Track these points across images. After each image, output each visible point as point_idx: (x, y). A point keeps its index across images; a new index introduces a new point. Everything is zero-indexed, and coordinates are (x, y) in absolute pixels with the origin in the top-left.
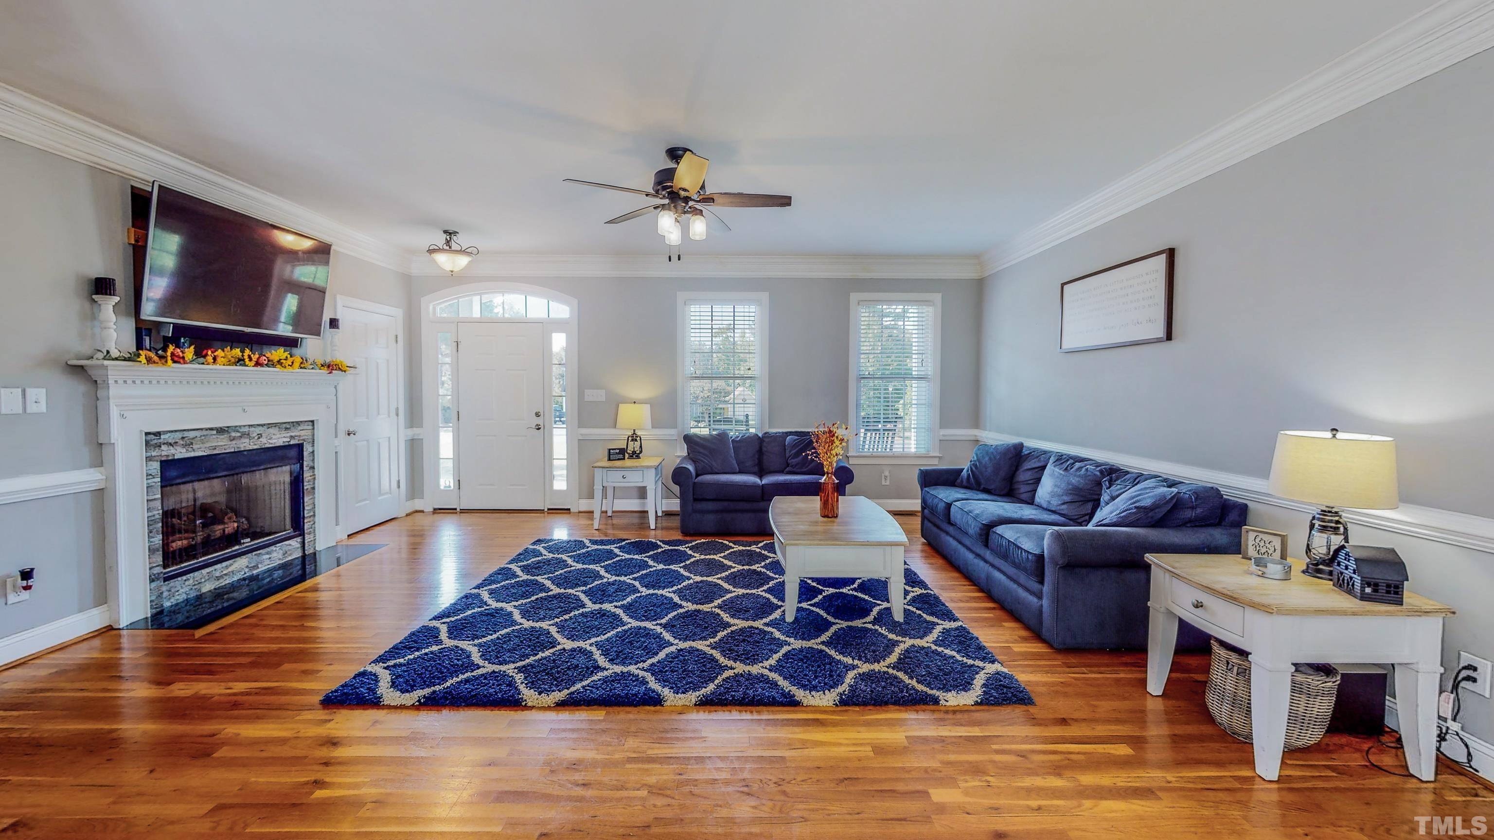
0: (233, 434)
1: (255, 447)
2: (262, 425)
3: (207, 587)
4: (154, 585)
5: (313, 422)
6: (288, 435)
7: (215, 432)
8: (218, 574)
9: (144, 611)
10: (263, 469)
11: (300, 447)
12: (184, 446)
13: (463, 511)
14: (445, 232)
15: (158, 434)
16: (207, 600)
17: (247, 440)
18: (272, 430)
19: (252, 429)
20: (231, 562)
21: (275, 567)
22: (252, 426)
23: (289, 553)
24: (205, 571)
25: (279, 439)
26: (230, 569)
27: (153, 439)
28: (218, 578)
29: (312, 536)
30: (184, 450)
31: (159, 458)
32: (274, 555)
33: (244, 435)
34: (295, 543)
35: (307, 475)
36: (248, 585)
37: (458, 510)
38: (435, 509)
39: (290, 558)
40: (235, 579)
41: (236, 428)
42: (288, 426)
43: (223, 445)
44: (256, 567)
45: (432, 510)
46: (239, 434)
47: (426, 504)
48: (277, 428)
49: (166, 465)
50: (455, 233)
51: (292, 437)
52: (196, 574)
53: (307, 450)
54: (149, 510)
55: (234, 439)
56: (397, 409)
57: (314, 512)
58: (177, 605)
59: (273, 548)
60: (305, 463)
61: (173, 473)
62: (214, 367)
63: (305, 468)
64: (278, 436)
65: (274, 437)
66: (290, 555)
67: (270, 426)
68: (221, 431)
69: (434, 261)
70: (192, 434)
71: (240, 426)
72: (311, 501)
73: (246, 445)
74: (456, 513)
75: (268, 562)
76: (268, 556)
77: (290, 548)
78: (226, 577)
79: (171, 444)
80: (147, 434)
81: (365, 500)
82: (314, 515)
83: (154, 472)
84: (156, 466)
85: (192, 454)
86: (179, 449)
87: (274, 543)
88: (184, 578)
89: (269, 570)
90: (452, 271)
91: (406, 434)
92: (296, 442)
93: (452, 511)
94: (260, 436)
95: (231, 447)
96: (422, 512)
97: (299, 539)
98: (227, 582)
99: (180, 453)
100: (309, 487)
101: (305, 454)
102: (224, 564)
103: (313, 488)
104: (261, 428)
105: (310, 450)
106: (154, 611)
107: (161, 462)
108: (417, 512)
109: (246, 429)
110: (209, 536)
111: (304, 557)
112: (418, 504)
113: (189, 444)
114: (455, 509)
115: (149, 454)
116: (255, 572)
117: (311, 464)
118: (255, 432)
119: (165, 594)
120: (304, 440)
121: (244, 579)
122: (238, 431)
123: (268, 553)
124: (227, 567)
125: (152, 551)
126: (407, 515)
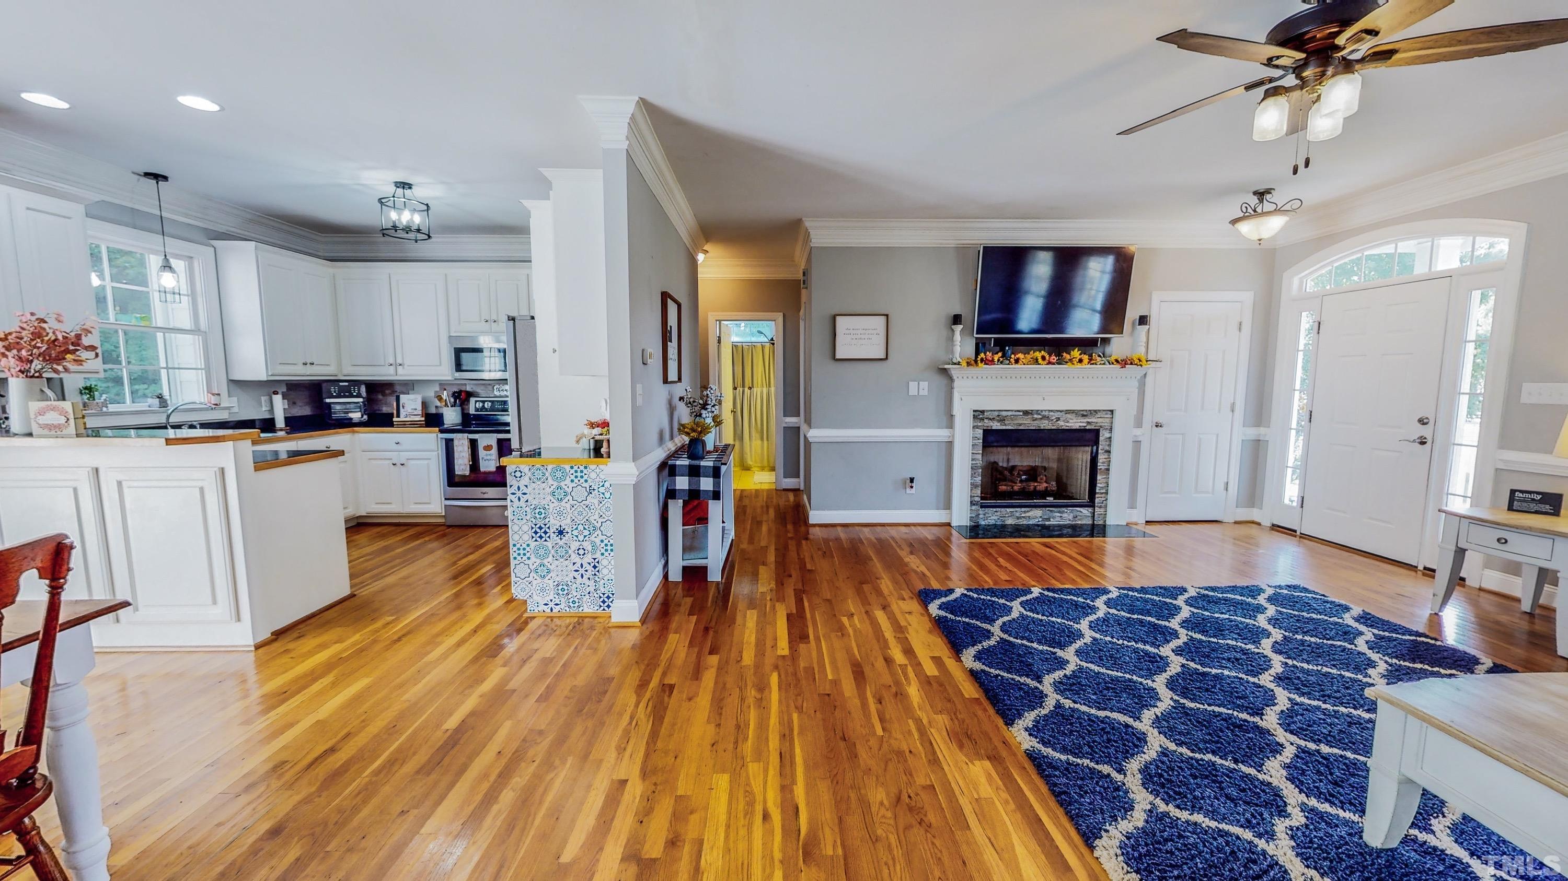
0: (1035, 416)
1: (1053, 428)
2: (1061, 411)
3: (1010, 521)
4: (974, 507)
5: (1112, 411)
6: (1085, 421)
7: (1021, 413)
8: (1018, 514)
9: (966, 522)
10: (1063, 446)
11: (1096, 432)
12: (998, 421)
13: (1304, 536)
14: (1255, 193)
15: (983, 412)
16: (1009, 530)
17: (1047, 422)
18: (1069, 416)
19: (1052, 413)
20: (1028, 509)
21: (1066, 525)
22: (1051, 411)
23: (1079, 517)
24: (1009, 510)
25: (1076, 423)
26: (1027, 514)
27: (978, 415)
28: (1018, 518)
29: (1102, 510)
30: (999, 424)
31: (982, 428)
32: (1065, 515)
33: (1044, 417)
34: (1086, 511)
35: (1101, 458)
36: (1040, 531)
37: (1298, 533)
38: (1273, 525)
39: (1079, 522)
40: (1031, 522)
41: (1037, 412)
42: (1085, 413)
43: (1028, 424)
44: (1049, 520)
45: (1269, 525)
46: (1040, 417)
47: (1265, 516)
48: (1074, 415)
49: (987, 433)
50: (1268, 191)
51: (1088, 423)
52: (1003, 509)
53: (1104, 435)
54: (973, 460)
55: (1036, 419)
56: (1233, 405)
57: (1107, 490)
58: (989, 525)
59: (1064, 509)
60: (1100, 447)
61: (991, 438)
62: (1017, 366)
63: (1100, 451)
64: (1075, 421)
65: (1071, 421)
66: (1080, 520)
67: (1068, 412)
68: (1026, 413)
69: (1239, 233)
70: (1004, 414)
71: (1042, 411)
72: (1105, 481)
73: (1045, 425)
74: (1295, 536)
75: (1059, 519)
76: (1059, 515)
77: (1080, 514)
78: (1023, 519)
79: (990, 419)
80: (974, 411)
81: (1175, 493)
82: (1107, 493)
83: (978, 436)
84: (980, 433)
85: (1004, 427)
86: (996, 423)
87: (1067, 506)
88: (995, 510)
89: (1059, 526)
90: (1260, 240)
91: (1243, 433)
92: (1093, 427)
93: (1291, 532)
94: (1058, 419)
95: (1033, 425)
96: (1259, 524)
97: (1090, 510)
98: (1025, 523)
99: (996, 426)
100: (1103, 468)
101: (1101, 438)
102: (1023, 509)
103: (1108, 470)
104: (1059, 413)
105: (1108, 435)
106: (973, 524)
107: (984, 431)
108: (1253, 522)
109: (1047, 413)
110: (1024, 488)
111: (1093, 525)
112: (1255, 514)
113: (1002, 420)
114: (1295, 531)
115: (976, 424)
116: (1047, 523)
117: (1107, 448)
118: (1054, 416)
119: (981, 516)
120: (1101, 427)
121: (1038, 525)
122: (1039, 414)
123: (1059, 512)
124: (1025, 512)
125: (974, 486)
126: (1236, 523)
